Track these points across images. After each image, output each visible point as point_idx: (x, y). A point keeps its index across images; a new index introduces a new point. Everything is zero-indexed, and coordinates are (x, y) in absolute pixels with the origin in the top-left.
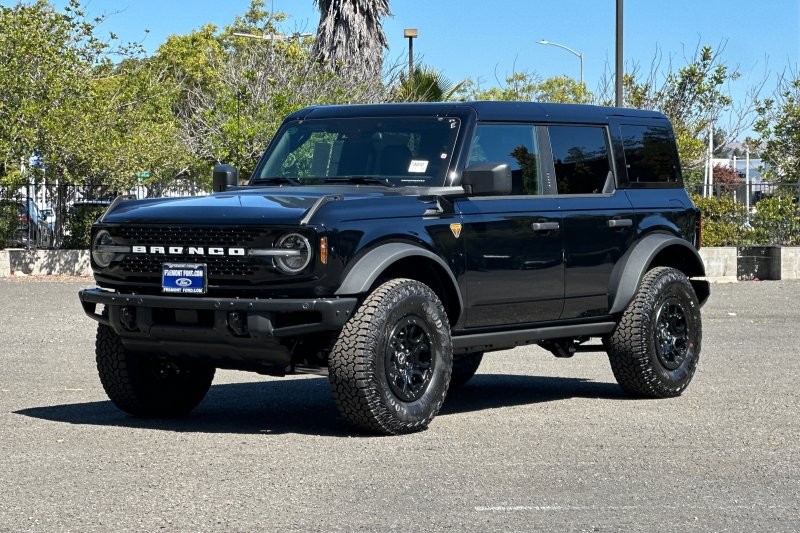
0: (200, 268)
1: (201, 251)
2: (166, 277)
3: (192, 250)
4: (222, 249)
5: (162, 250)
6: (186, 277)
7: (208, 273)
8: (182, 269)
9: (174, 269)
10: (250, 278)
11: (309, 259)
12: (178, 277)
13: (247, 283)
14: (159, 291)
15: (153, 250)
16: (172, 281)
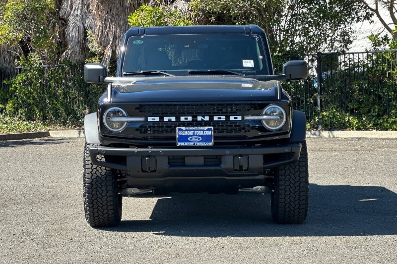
0: (208, 130)
1: (207, 118)
2: (180, 136)
3: (199, 118)
4: (224, 117)
5: (173, 119)
6: (196, 135)
7: (214, 132)
8: (194, 130)
9: (186, 130)
10: (247, 134)
11: (280, 126)
12: (190, 136)
13: (244, 137)
14: (174, 145)
15: (166, 119)
16: (184, 139)
